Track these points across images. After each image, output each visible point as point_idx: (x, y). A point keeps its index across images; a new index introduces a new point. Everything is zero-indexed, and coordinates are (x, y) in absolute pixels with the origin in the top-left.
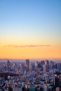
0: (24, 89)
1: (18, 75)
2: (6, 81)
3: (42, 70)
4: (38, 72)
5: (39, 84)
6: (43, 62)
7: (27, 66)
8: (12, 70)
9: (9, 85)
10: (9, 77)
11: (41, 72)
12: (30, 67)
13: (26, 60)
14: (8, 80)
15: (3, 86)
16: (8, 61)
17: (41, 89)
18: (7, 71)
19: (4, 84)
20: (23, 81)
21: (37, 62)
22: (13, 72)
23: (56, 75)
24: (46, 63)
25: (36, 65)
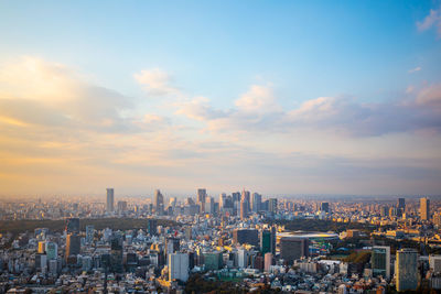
0: (192, 255)
1: (181, 225)
2: (154, 238)
3: (235, 214)
4: (225, 219)
5: (227, 244)
6: (237, 196)
7: (200, 204)
8: (166, 214)
9: (160, 246)
10: (159, 227)
11: (232, 218)
12: (208, 206)
13: (200, 191)
14: (158, 235)
15: (146, 249)
16: (159, 194)
17: (232, 256)
18: (154, 216)
19: (149, 244)
20: (191, 238)
21: (224, 196)
22: (168, 217)
23: (265, 226)
24: (243, 198)
25: (221, 202)
